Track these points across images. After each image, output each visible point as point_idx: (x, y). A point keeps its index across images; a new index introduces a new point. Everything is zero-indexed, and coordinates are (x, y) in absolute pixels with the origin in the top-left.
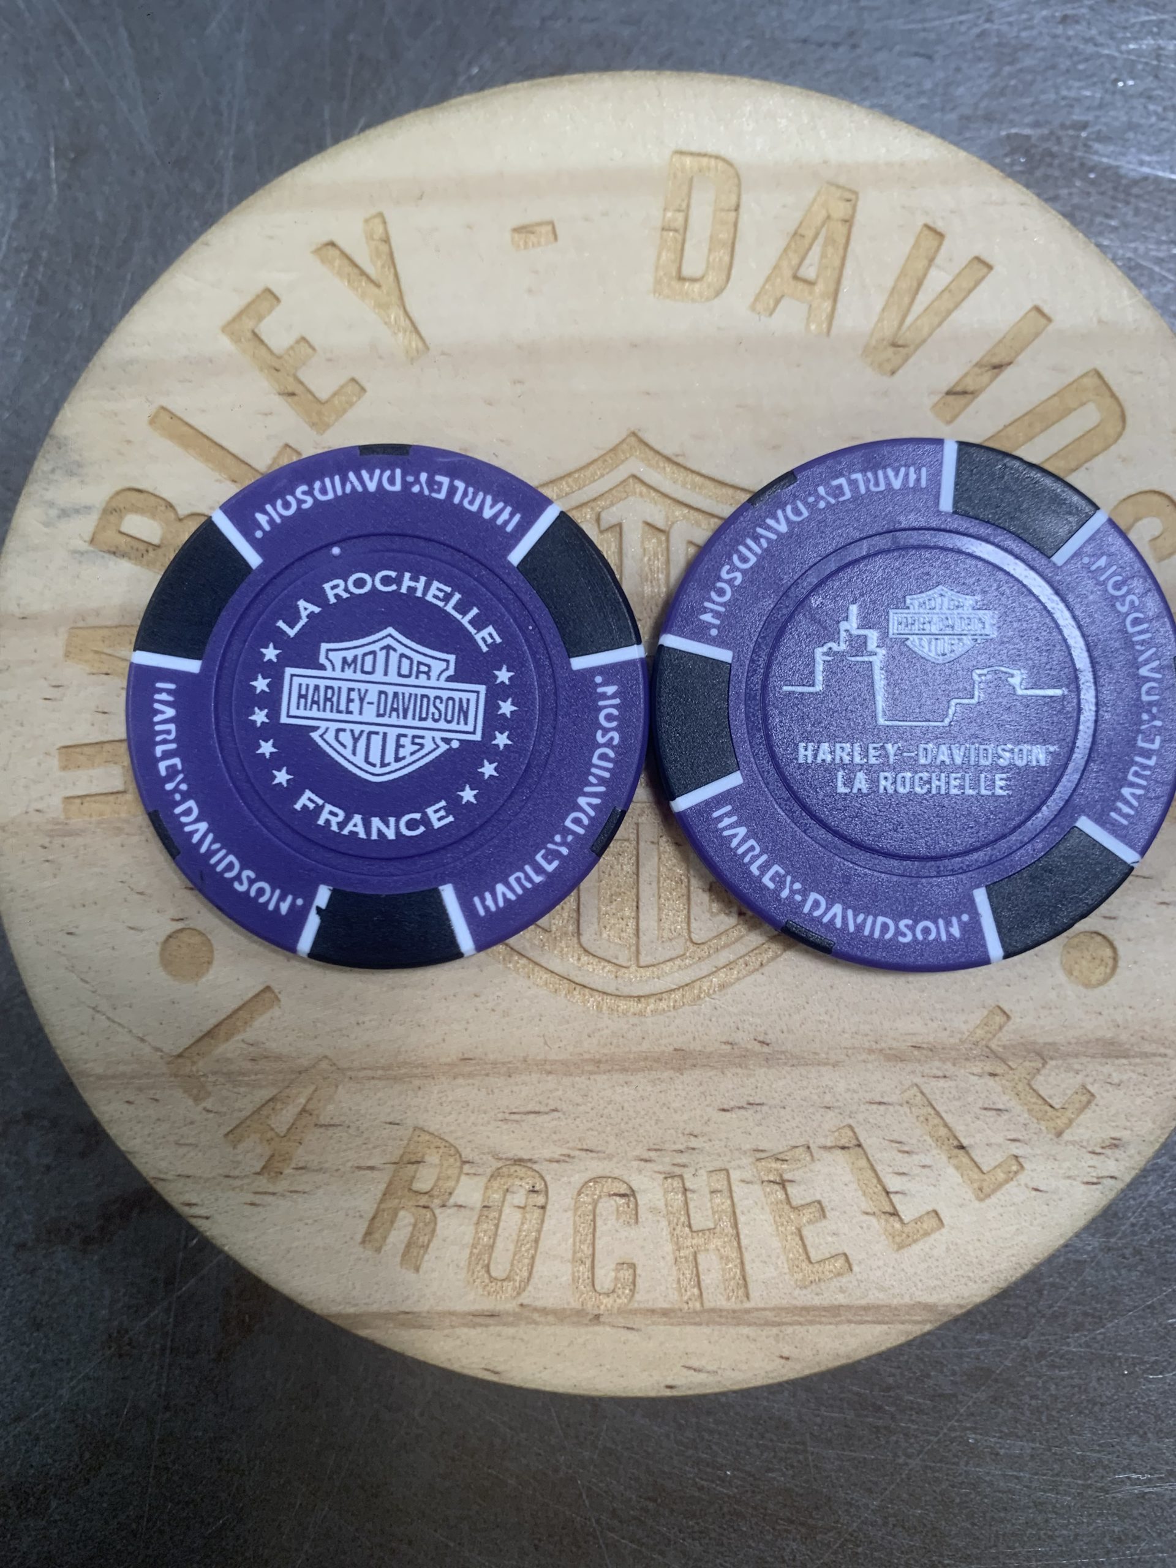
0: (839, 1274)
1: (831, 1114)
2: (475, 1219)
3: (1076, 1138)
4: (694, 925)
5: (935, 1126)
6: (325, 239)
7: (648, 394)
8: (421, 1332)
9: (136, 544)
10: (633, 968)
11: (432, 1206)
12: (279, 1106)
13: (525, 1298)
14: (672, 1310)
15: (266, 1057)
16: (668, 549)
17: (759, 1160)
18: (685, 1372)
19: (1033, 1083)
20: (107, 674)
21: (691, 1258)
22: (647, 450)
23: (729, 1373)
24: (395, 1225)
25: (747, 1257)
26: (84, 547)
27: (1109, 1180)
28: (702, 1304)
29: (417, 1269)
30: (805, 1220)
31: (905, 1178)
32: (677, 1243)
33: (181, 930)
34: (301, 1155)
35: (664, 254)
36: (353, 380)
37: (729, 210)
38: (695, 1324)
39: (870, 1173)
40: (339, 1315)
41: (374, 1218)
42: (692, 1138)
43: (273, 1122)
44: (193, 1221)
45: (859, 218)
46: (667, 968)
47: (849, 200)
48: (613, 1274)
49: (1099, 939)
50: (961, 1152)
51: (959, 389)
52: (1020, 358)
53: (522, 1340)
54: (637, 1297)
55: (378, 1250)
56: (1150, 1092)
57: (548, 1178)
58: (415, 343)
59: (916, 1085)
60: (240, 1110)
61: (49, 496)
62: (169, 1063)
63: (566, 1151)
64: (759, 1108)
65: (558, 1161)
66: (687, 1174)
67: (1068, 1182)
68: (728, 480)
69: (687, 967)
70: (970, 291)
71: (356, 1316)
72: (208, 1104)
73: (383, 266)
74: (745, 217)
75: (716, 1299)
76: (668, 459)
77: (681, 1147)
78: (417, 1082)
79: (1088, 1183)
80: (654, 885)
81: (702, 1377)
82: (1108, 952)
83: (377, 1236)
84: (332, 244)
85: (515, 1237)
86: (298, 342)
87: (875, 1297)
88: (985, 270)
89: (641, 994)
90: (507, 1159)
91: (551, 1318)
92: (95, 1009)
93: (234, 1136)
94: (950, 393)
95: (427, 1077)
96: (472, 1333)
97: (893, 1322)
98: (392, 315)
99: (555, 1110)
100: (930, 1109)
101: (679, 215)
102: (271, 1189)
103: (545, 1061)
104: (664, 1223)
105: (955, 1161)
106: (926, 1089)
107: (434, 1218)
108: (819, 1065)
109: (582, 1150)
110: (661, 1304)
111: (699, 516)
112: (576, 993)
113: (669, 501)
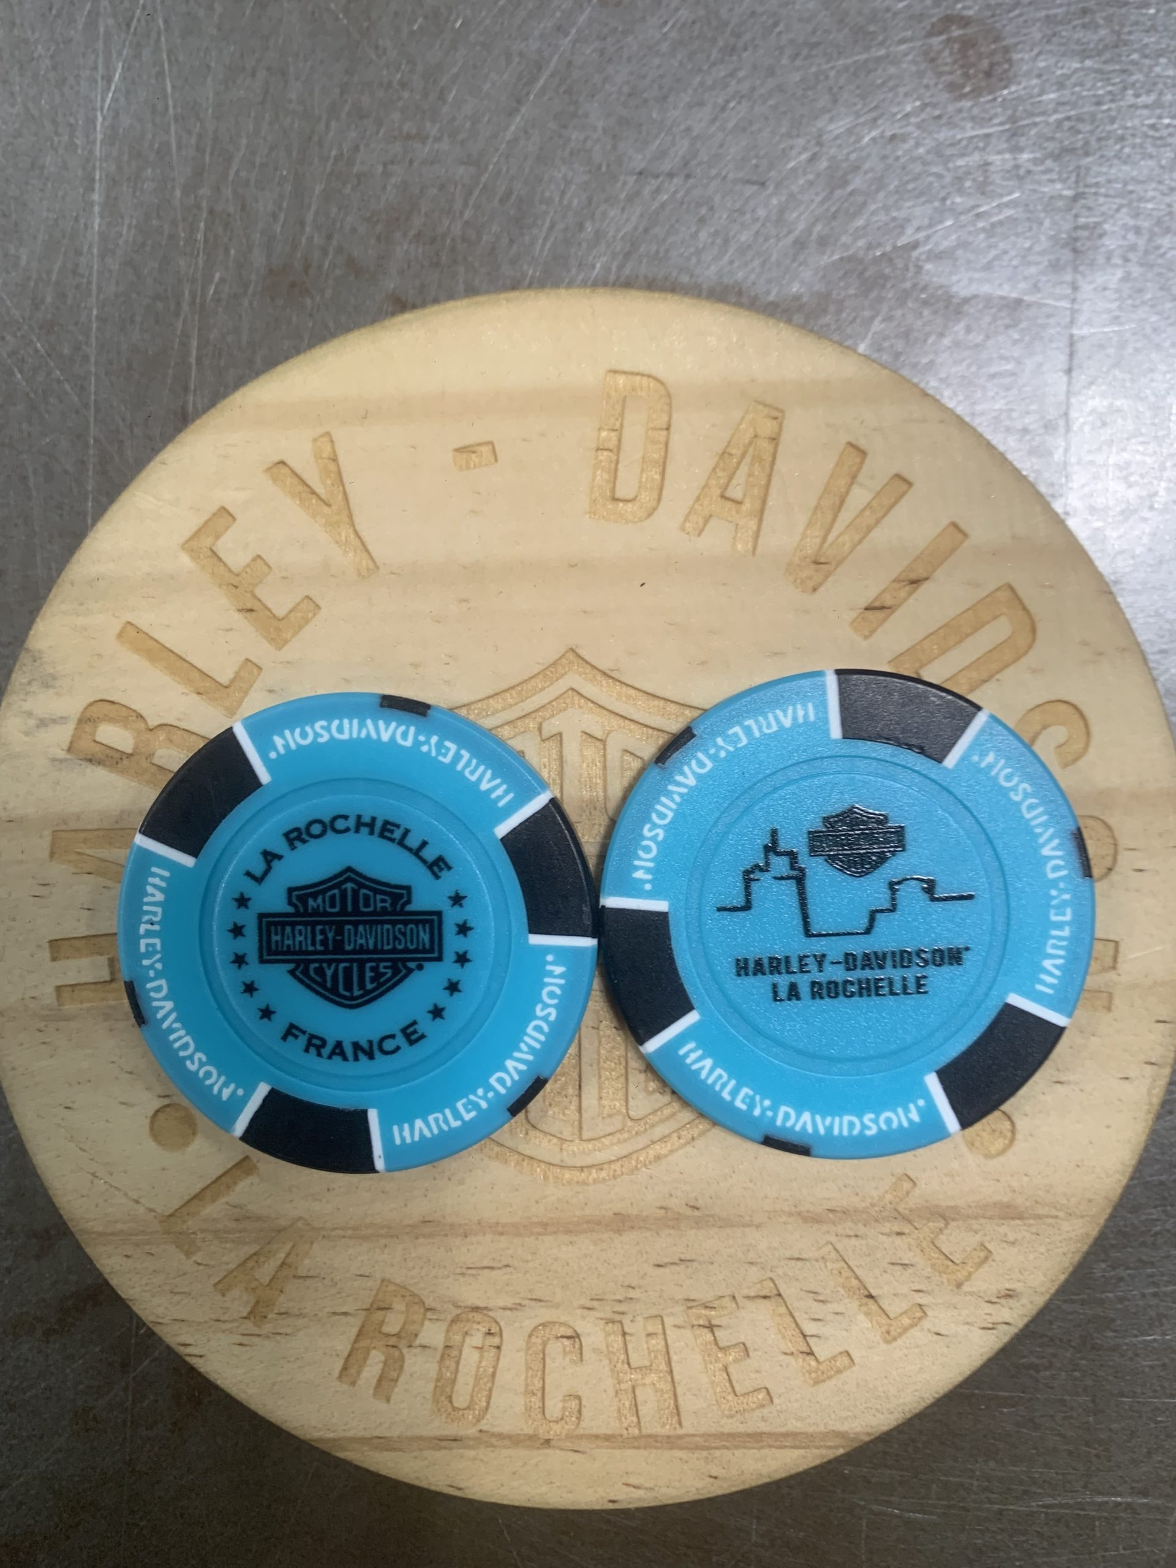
0: (762, 1406)
1: (754, 1268)
2: (438, 1357)
3: (974, 1289)
4: (631, 1103)
5: (847, 1278)
6: (277, 459)
7: (585, 612)
8: (393, 1454)
9: (111, 753)
10: (577, 1141)
11: (400, 1346)
12: (262, 1259)
13: (484, 1425)
14: (614, 1436)
15: (249, 1218)
16: (605, 756)
17: (690, 1308)
18: (625, 1488)
19: (936, 1242)
20: (89, 874)
21: (630, 1390)
22: (584, 665)
23: (664, 1490)
24: (369, 1362)
25: (679, 1390)
26: (62, 754)
27: (1004, 1326)
28: (640, 1430)
29: (388, 1400)
30: (731, 1358)
31: (820, 1323)
32: (618, 1379)
33: (168, 1106)
34: (282, 1303)
35: (599, 472)
36: (308, 597)
37: (661, 429)
38: (635, 1448)
39: (789, 1319)
40: (321, 1440)
41: (349, 1355)
42: (630, 1290)
43: (257, 1273)
44: (188, 1359)
45: (785, 437)
46: (606, 1141)
47: (776, 418)
48: (560, 1405)
50: (871, 1301)
51: (877, 604)
52: (939, 574)
53: (482, 1461)
54: (583, 1424)
55: (353, 1383)
56: (1042, 1249)
57: (502, 1324)
58: (366, 563)
59: (831, 1243)
60: (228, 1263)
61: (27, 706)
62: (161, 1222)
63: (518, 1301)
64: (689, 1264)
65: (510, 1309)
66: (626, 1320)
67: (966, 1327)
68: (660, 694)
69: (625, 1140)
70: (891, 507)
71: (334, 1440)
72: (198, 1257)
73: (333, 485)
74: (675, 438)
75: (651, 1426)
76: (604, 674)
77: (621, 1297)
78: (383, 1241)
79: (984, 1328)
80: (595, 1066)
81: (641, 1493)
82: (1007, 1125)
83: (353, 1371)
84: (283, 463)
85: (474, 1372)
86: (254, 560)
87: (794, 1425)
88: (905, 487)
89: (583, 1164)
90: (466, 1307)
91: (507, 1442)
92: (94, 1175)
93: (223, 1287)
94: (866, 609)
95: (392, 1236)
96: (439, 1454)
97: (808, 1447)
98: (343, 534)
99: (507, 1266)
100: (843, 1264)
101: (613, 434)
102: (257, 1332)
103: (497, 1223)
104: (606, 1362)
105: (864, 1309)
106: (839, 1247)
107: (402, 1359)
108: (744, 1226)
109: (532, 1299)
110: (603, 1430)
111: (633, 726)
112: (525, 1164)
113: (605, 712)
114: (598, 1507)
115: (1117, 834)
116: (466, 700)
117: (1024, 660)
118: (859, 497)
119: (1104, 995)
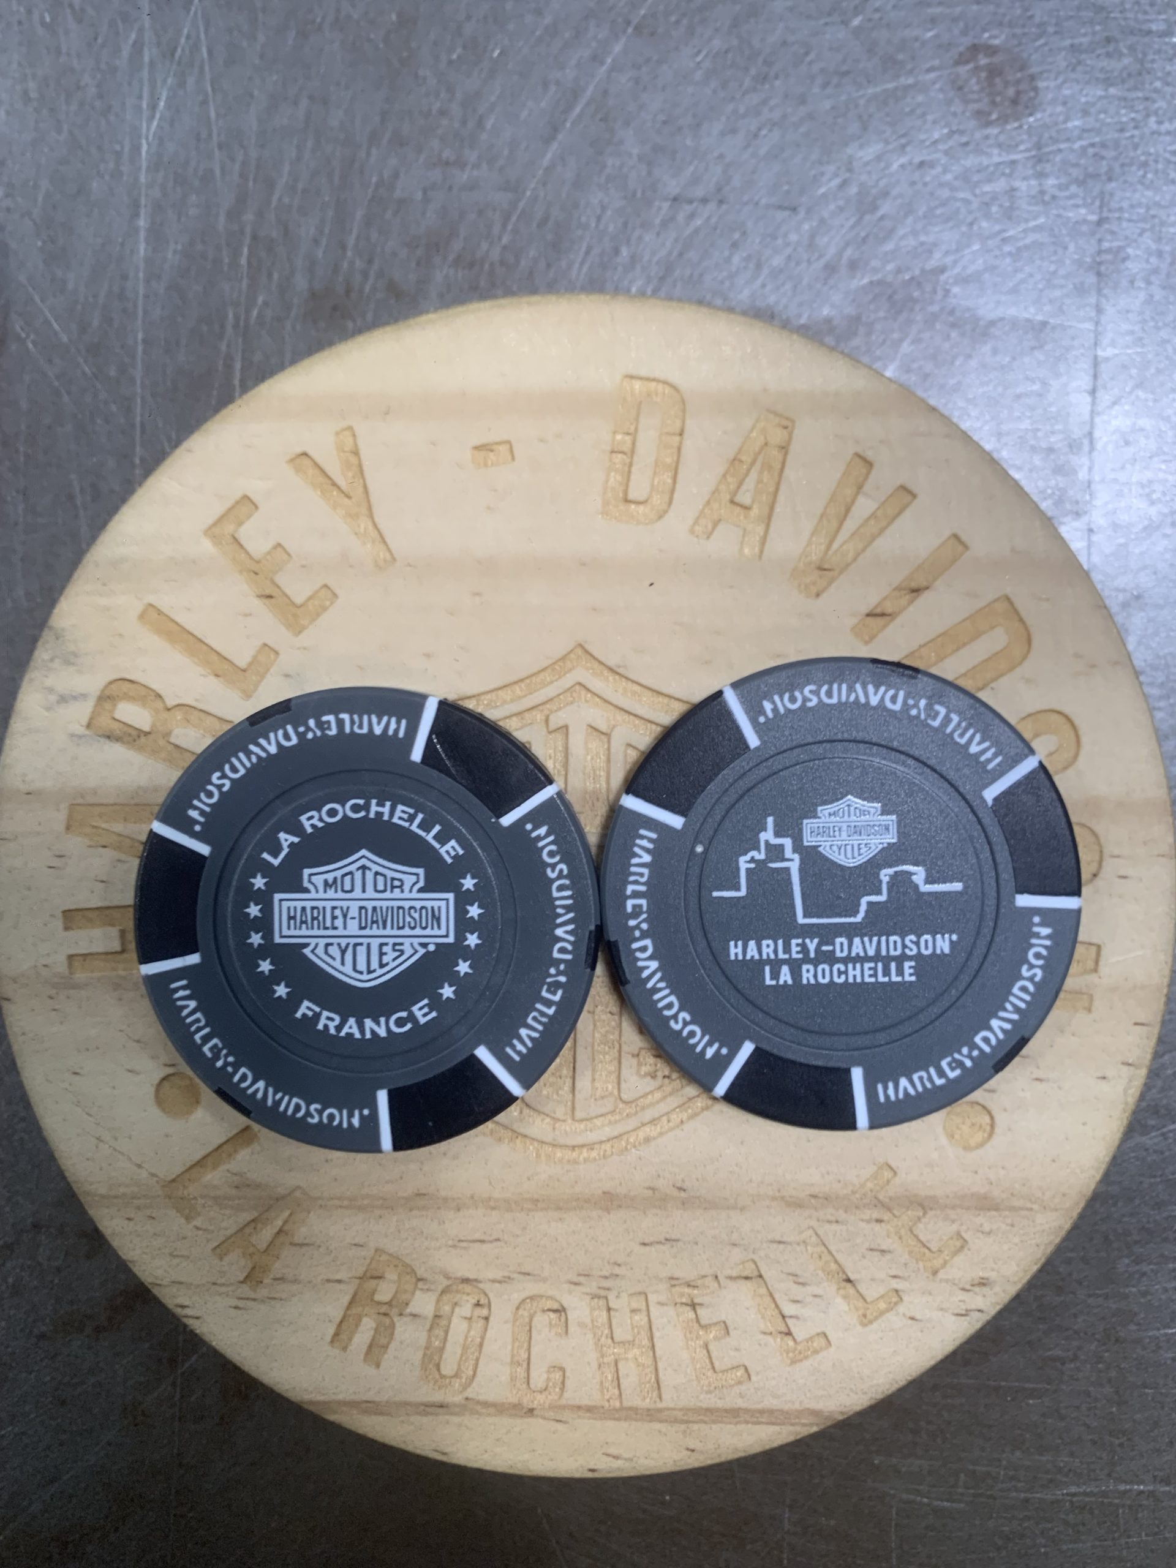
0: (740, 1383)
1: (736, 1250)
2: (428, 1326)
3: (950, 1277)
4: (623, 1085)
5: (827, 1262)
6: (299, 450)
7: (595, 610)
8: (381, 1418)
9: (130, 731)
11: (392, 1314)
12: (259, 1226)
13: (470, 1393)
14: (595, 1407)
15: (248, 1186)
16: (609, 749)
17: (674, 1286)
18: (605, 1458)
19: (914, 1229)
20: (105, 847)
21: (613, 1364)
22: (592, 660)
23: (642, 1461)
24: (361, 1328)
25: (660, 1365)
26: (82, 731)
27: (977, 1313)
28: (621, 1402)
29: (378, 1366)
30: (711, 1336)
31: (799, 1305)
32: (601, 1352)
33: (173, 1075)
34: (278, 1269)
35: (612, 475)
36: (326, 586)
37: (674, 434)
38: (615, 1419)
39: (768, 1299)
40: (311, 1402)
41: (341, 1322)
42: (616, 1268)
43: (254, 1239)
44: (185, 1320)
45: (794, 448)
46: (598, 1122)
47: (786, 428)
48: (545, 1376)
49: (978, 1108)
50: (849, 1285)
51: (878, 611)
52: (939, 584)
53: (467, 1428)
54: (566, 1395)
55: (345, 1349)
56: (1016, 1240)
57: (491, 1295)
58: (383, 554)
59: (813, 1228)
60: (226, 1229)
61: (48, 682)
62: (163, 1186)
63: (506, 1274)
64: (674, 1243)
65: (500, 1282)
66: (611, 1296)
67: (940, 1313)
68: (665, 691)
69: (616, 1122)
70: (895, 517)
71: (325, 1403)
72: (198, 1222)
73: (354, 477)
74: (688, 444)
75: (633, 1399)
76: (611, 670)
77: (607, 1274)
78: (378, 1212)
79: (958, 1315)
80: (589, 1049)
81: (619, 1463)
82: (987, 1119)
83: (344, 1336)
84: (305, 454)
85: (462, 1341)
86: (274, 548)
87: (770, 1402)
88: (910, 498)
89: (575, 1143)
90: (456, 1279)
91: (492, 1410)
92: (99, 1139)
93: (221, 1250)
94: (868, 615)
95: (387, 1208)
96: (425, 1420)
97: (784, 1424)
98: (362, 526)
99: (498, 1240)
100: (823, 1248)
101: (628, 438)
102: (253, 1295)
103: (490, 1199)
104: (590, 1336)
105: (842, 1292)
106: (821, 1232)
107: (392, 1326)
108: (728, 1208)
109: (520, 1273)
110: (586, 1402)
111: (637, 721)
112: (518, 1141)
113: (611, 707)
114: (577, 1475)
115: (1102, 840)
116: (475, 692)
117: (1018, 670)
118: (864, 507)
119: (1085, 997)
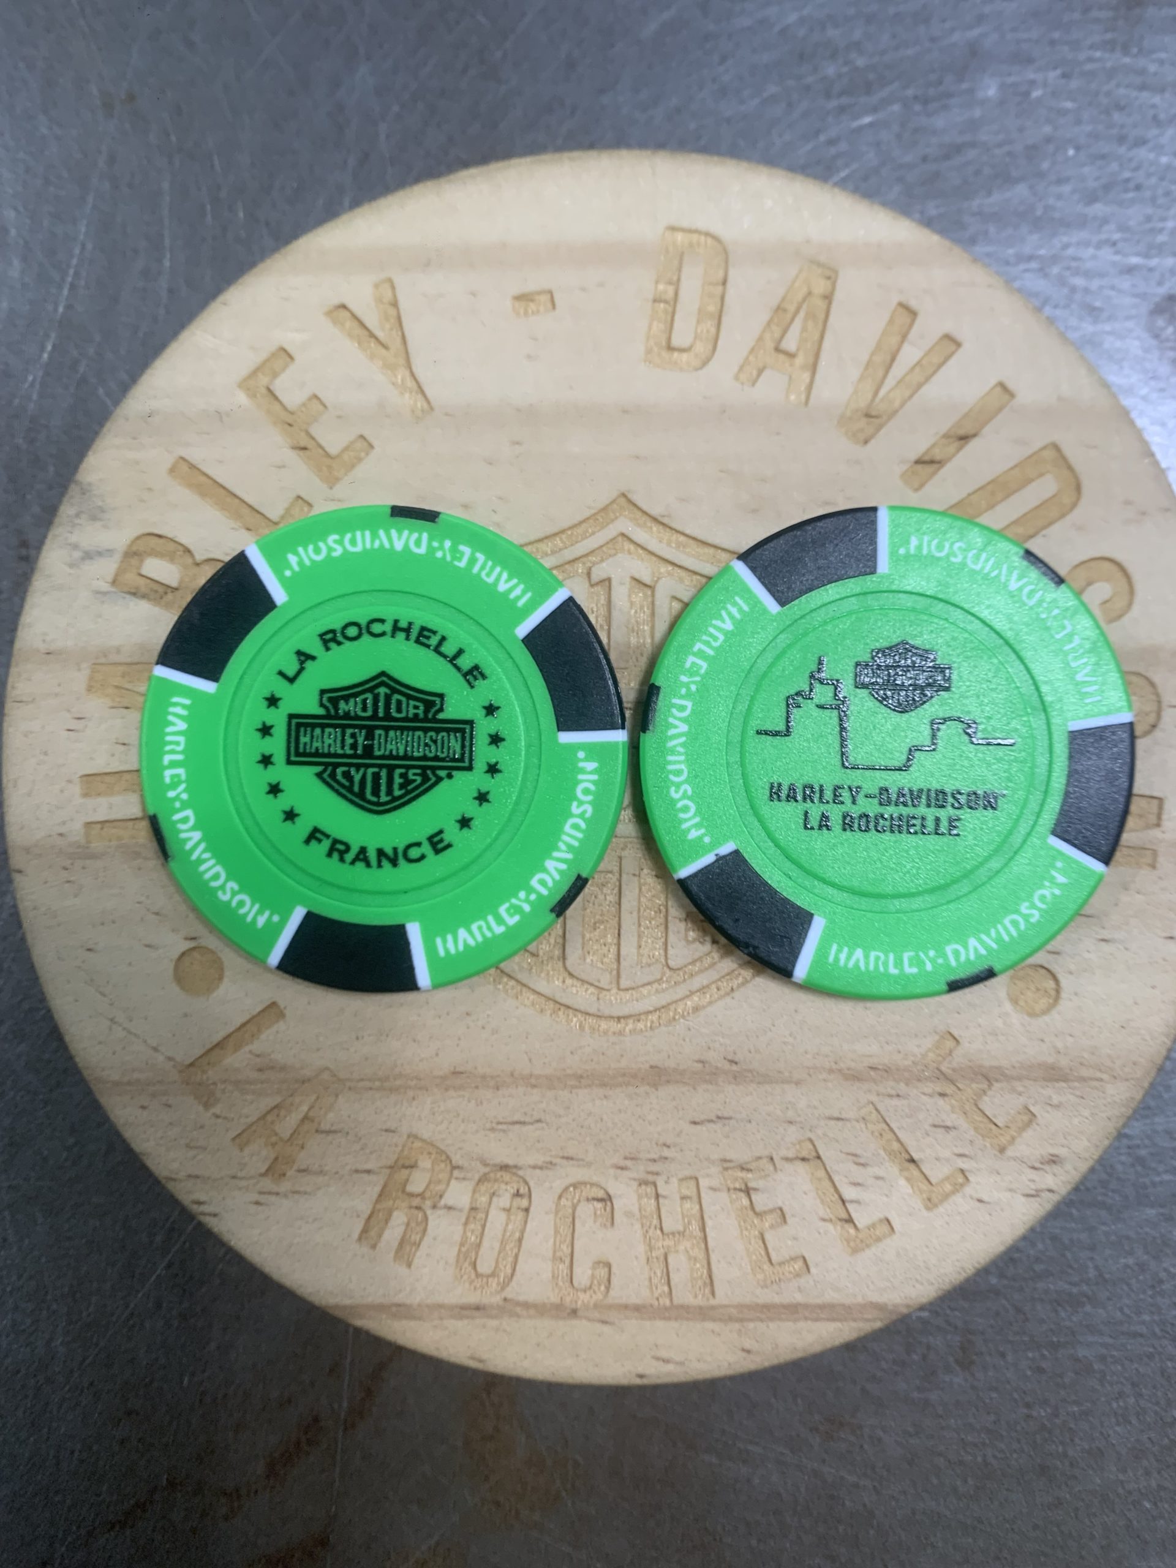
0: (798, 1275)
1: (793, 1128)
2: (463, 1220)
3: (1018, 1155)
4: (671, 952)
5: (888, 1141)
6: (337, 301)
7: (637, 457)
8: (412, 1323)
9: (156, 587)
10: (614, 991)
11: (424, 1207)
12: (283, 1113)
13: (509, 1293)
14: (644, 1306)
15: (272, 1068)
16: (653, 603)
17: (726, 1169)
18: (655, 1363)
19: (979, 1103)
20: (127, 708)
21: (662, 1258)
22: (635, 510)
23: (695, 1365)
24: (390, 1224)
25: (714, 1258)
26: (105, 587)
27: (1047, 1193)
28: (671, 1300)
29: (409, 1265)
30: (767, 1225)
31: (859, 1188)
32: (650, 1245)
33: (194, 949)
34: (302, 1159)
35: (655, 323)
36: (362, 437)
37: (716, 284)
38: (665, 1319)
39: (827, 1183)
40: (337, 1306)
41: (370, 1217)
42: (665, 1149)
43: (277, 1127)
44: (202, 1218)
45: (839, 295)
46: (645, 991)
47: (829, 278)
48: (590, 1272)
49: (1043, 971)
50: (912, 1166)
51: (927, 458)
52: (986, 430)
53: (505, 1331)
54: (612, 1293)
55: (374, 1247)
56: (1086, 1113)
57: (532, 1184)
58: (420, 403)
59: (872, 1103)
60: (247, 1116)
61: (74, 538)
62: (181, 1071)
63: (548, 1159)
64: (727, 1122)
65: (541, 1168)
66: (660, 1182)
67: (1009, 1194)
68: (710, 541)
69: (663, 991)
70: (940, 366)
71: (352, 1307)
72: (217, 1110)
73: (391, 329)
74: (731, 291)
75: (684, 1295)
76: (655, 520)
77: (655, 1156)
78: (411, 1093)
79: (1027, 1196)
80: (635, 914)
81: (670, 1367)
82: (1051, 984)
83: (373, 1233)
84: (344, 307)
85: (500, 1236)
86: (310, 399)
87: (831, 1296)
88: (953, 347)
89: (621, 1014)
90: (495, 1165)
91: (532, 1312)
92: (112, 1021)
93: (241, 1140)
94: (918, 462)
95: (420, 1088)
96: (459, 1324)
97: (846, 1320)
98: (400, 378)
99: (539, 1121)
100: (884, 1126)
101: (670, 287)
102: (275, 1189)
103: (531, 1075)
104: (638, 1226)
105: (906, 1174)
106: (881, 1107)
107: (426, 1218)
108: (783, 1082)
109: (563, 1157)
110: (634, 1300)
111: (682, 573)
112: (561, 1013)
113: (654, 558)
114: (625, 1382)
115: (1160, 690)
117: (1069, 518)
119: (1148, 852)
